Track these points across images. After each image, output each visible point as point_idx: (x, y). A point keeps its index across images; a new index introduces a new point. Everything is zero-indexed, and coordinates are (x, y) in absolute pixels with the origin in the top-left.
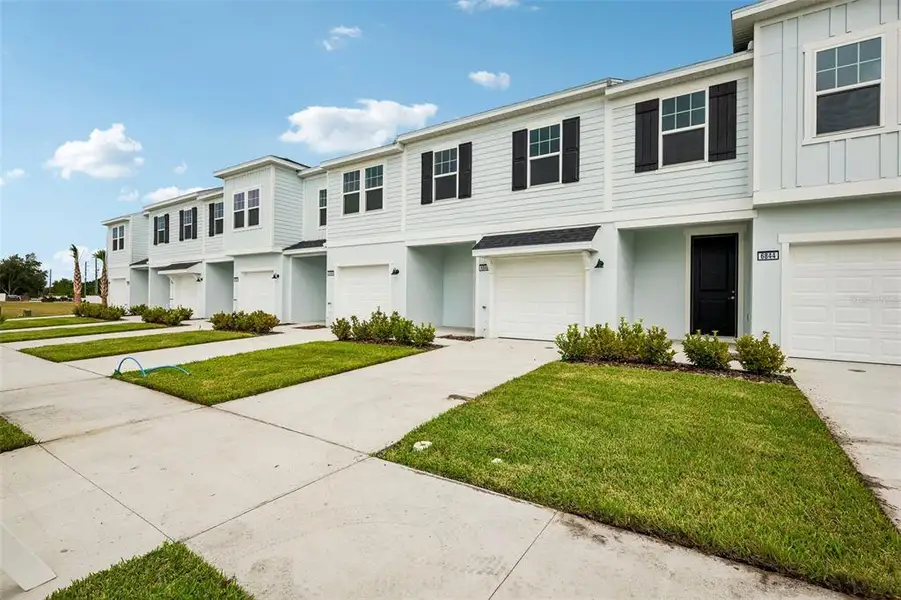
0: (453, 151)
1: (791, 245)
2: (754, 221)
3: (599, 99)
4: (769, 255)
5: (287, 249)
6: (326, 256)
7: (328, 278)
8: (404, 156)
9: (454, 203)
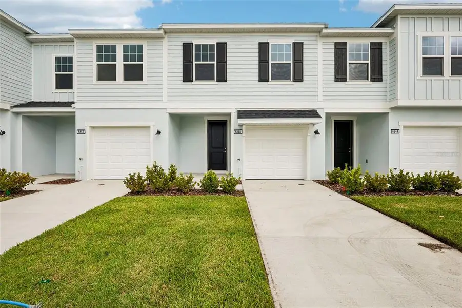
0: (212, 46)
1: (405, 127)
2: (390, 114)
3: (315, 34)
4: (396, 131)
5: (15, 106)
6: (74, 117)
7: (78, 137)
8: (165, 42)
9: (213, 84)
